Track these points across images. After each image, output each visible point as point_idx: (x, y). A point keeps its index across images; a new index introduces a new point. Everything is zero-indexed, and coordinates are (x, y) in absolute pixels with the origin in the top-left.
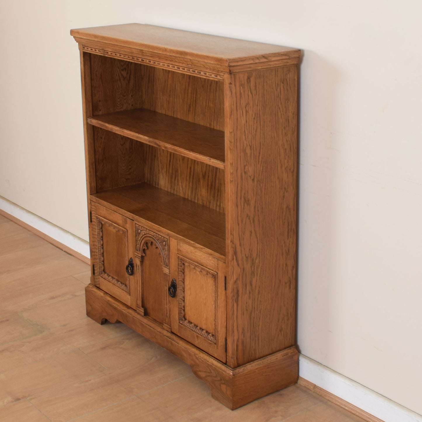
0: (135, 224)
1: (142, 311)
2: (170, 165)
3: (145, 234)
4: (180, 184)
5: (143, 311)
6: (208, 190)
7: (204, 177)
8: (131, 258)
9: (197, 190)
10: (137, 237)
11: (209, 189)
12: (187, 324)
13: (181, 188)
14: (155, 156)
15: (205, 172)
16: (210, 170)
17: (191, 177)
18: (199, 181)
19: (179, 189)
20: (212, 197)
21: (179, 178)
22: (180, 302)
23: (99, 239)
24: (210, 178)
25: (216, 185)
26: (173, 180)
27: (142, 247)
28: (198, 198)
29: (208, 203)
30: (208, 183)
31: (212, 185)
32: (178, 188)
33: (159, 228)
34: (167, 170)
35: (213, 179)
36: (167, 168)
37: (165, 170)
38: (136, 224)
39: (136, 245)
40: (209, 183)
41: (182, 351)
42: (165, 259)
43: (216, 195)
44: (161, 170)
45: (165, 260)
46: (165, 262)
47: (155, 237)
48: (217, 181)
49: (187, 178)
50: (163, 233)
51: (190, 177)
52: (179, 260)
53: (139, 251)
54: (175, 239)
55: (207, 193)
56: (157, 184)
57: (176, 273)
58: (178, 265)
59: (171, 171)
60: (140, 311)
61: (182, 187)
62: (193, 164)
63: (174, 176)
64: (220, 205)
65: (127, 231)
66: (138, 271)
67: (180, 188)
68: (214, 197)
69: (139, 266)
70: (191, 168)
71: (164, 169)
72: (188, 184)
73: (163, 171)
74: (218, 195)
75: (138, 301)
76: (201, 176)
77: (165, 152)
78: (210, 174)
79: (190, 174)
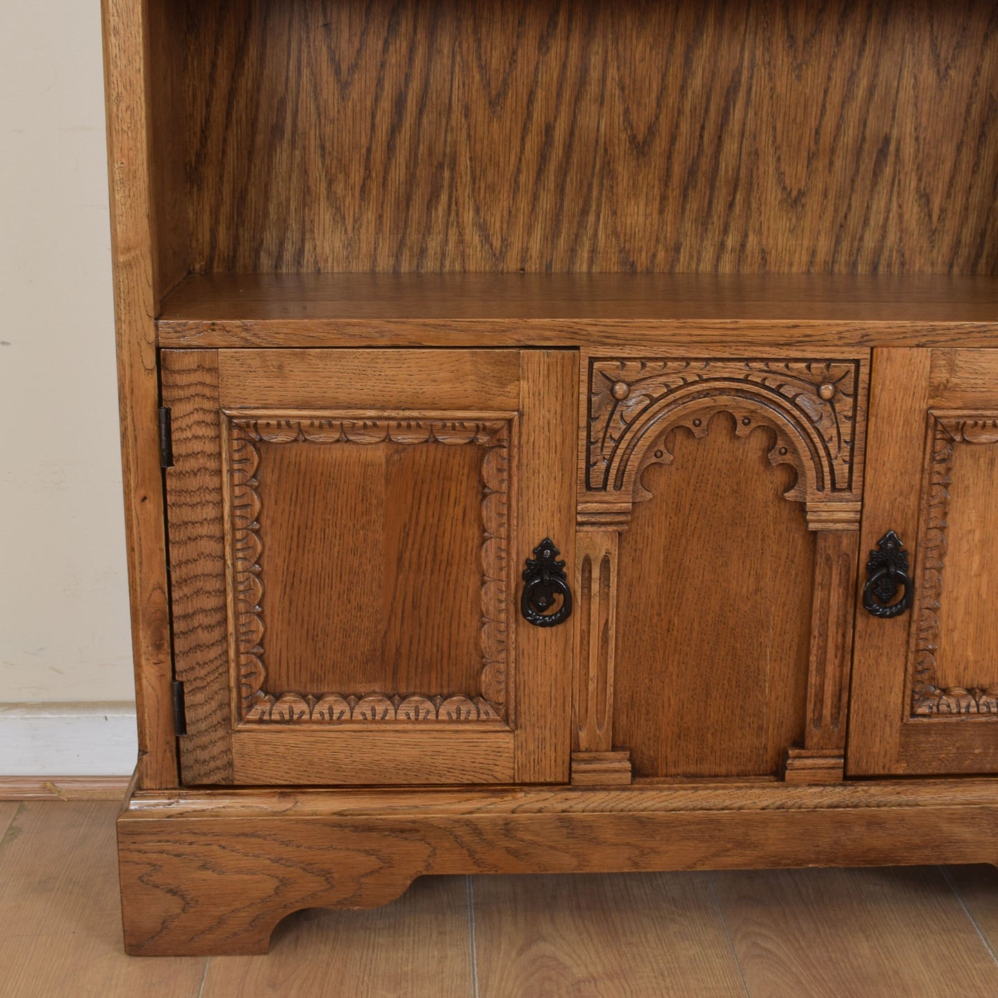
0: (585, 363)
1: (617, 765)
2: (390, 148)
3: (671, 391)
4: (469, 216)
5: (628, 765)
6: (664, 198)
7: (640, 148)
8: (546, 544)
9: (591, 218)
10: (598, 426)
11: (674, 193)
12: (959, 706)
13: (473, 237)
14: (276, 131)
15: (652, 130)
16: (687, 108)
17: (552, 167)
18: (608, 171)
19: (461, 241)
20: (688, 226)
21: (464, 192)
22: (924, 625)
23: (239, 535)
24: (680, 145)
25: (723, 166)
26: (416, 213)
27: (641, 462)
28: (593, 251)
29: (661, 255)
30: (668, 171)
31: (692, 172)
32: (453, 238)
33: (795, 326)
34: (367, 177)
35: (700, 145)
36: (367, 168)
37: (356, 176)
38: (592, 360)
39: (589, 465)
40: (677, 170)
41: (945, 826)
42: (825, 463)
43: (719, 207)
44: (324, 185)
45: (826, 469)
46: (827, 478)
47: (759, 380)
48: (731, 147)
49: (522, 179)
50: (824, 343)
51: (540, 171)
52: (939, 436)
53: (610, 487)
54: (918, 346)
55: (661, 212)
56: (288, 256)
57: (913, 500)
58: (933, 459)
59: (398, 173)
60: (606, 771)
61: (483, 228)
62: (564, 109)
63: (420, 195)
64: (743, 246)
65: (521, 415)
66: (595, 587)
67: (467, 238)
68: (704, 220)
69: (606, 562)
70: (549, 130)
71: (347, 176)
72: (523, 204)
73: (339, 188)
74: (731, 205)
75: (583, 734)
76: (621, 149)
77: (355, 96)
78: (685, 128)
79: (543, 158)
